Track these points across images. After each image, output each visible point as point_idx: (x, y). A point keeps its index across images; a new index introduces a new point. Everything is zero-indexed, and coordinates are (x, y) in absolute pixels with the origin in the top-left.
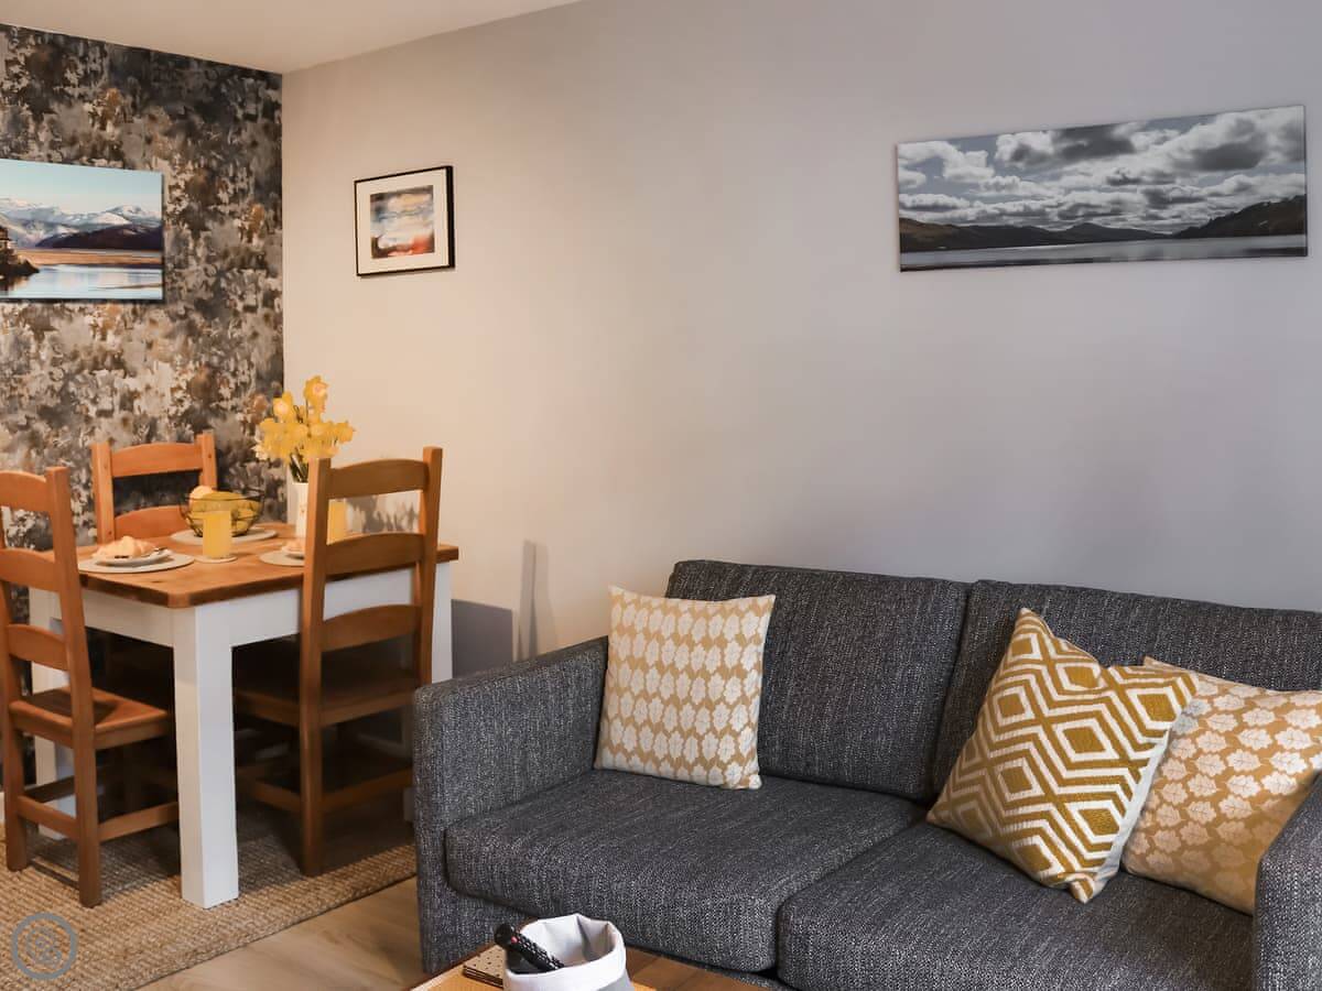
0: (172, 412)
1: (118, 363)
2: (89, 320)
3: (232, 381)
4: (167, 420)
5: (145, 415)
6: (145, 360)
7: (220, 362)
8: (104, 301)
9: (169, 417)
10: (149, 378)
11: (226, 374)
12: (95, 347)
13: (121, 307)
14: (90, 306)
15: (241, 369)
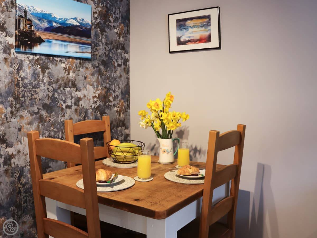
0: (93, 107)
1: (74, 85)
2: (63, 65)
3: (113, 94)
4: (91, 110)
5: (83, 108)
6: (84, 84)
7: (110, 86)
8: (69, 57)
9: (92, 109)
10: (85, 92)
11: (112, 91)
12: (65, 78)
13: (75, 61)
14: (64, 59)
15: (116, 89)
